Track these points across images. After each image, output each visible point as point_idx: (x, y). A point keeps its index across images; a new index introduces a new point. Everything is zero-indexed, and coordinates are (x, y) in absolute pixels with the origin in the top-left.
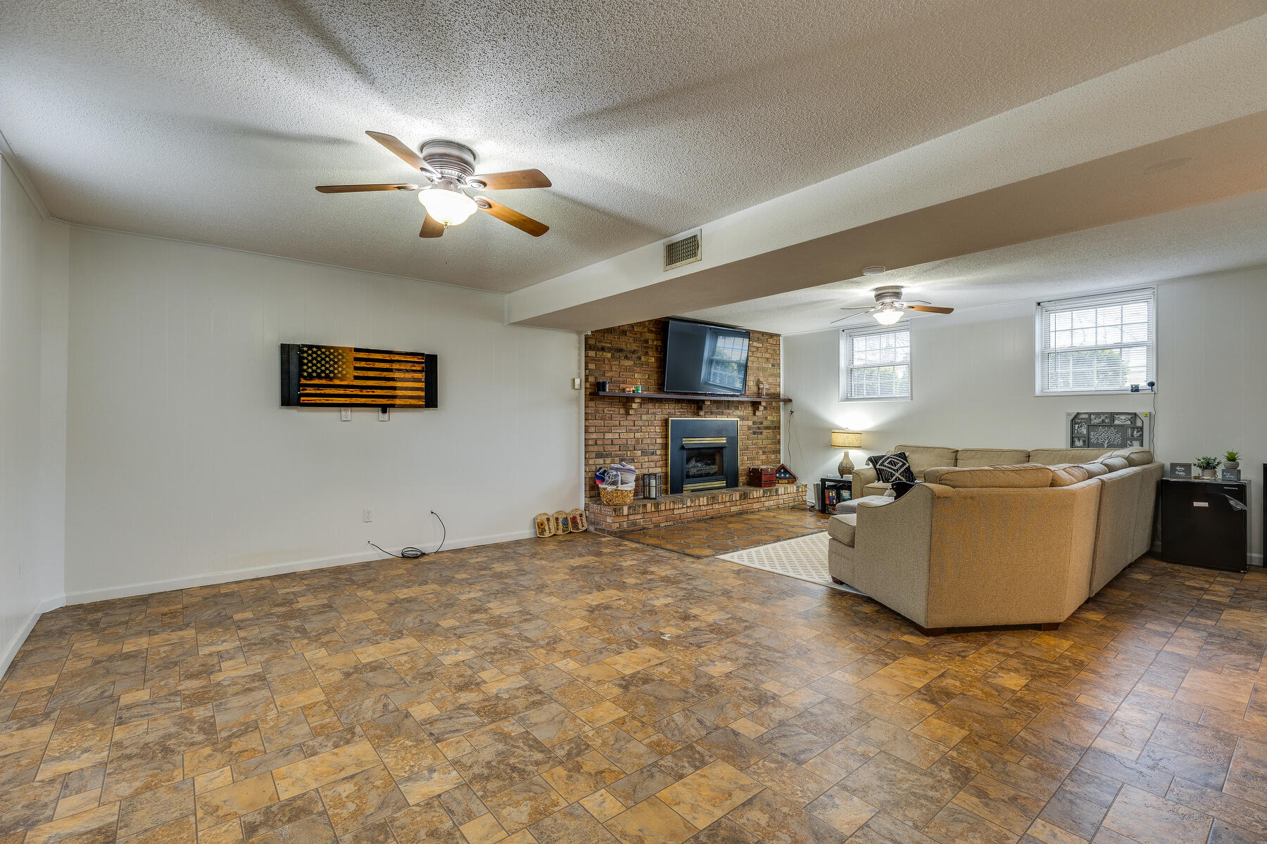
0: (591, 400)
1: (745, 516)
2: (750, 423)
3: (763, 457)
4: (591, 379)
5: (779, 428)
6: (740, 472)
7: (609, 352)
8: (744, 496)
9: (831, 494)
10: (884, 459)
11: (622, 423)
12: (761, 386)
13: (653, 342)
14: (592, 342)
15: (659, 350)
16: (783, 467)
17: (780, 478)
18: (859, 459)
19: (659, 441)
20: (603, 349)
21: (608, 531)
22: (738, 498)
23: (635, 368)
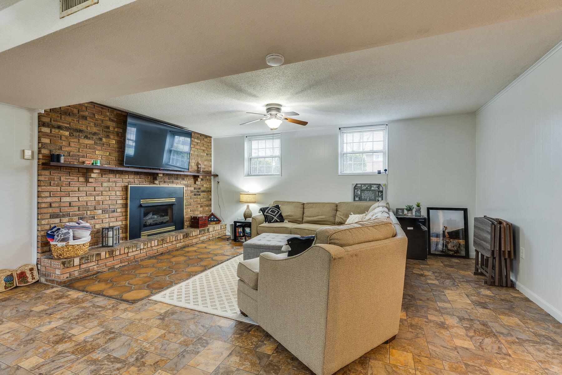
0: (44, 169)
1: (187, 249)
2: (192, 189)
3: (201, 209)
4: (45, 151)
5: (211, 191)
6: (185, 220)
7: (67, 131)
8: (186, 236)
9: (239, 230)
10: (268, 209)
11: (81, 189)
12: (199, 166)
13: (114, 129)
14: (47, 120)
15: (120, 135)
16: (212, 214)
17: (211, 221)
18: (255, 209)
19: (120, 202)
20: (59, 127)
21: (57, 282)
22: (182, 237)
23: (96, 147)
